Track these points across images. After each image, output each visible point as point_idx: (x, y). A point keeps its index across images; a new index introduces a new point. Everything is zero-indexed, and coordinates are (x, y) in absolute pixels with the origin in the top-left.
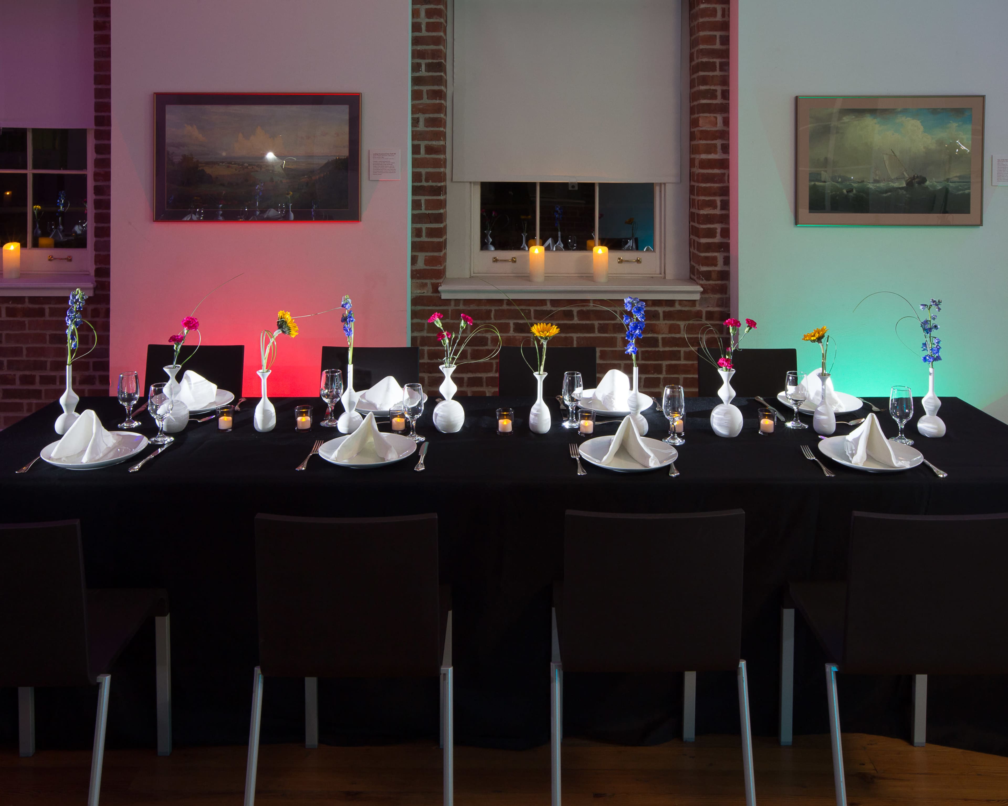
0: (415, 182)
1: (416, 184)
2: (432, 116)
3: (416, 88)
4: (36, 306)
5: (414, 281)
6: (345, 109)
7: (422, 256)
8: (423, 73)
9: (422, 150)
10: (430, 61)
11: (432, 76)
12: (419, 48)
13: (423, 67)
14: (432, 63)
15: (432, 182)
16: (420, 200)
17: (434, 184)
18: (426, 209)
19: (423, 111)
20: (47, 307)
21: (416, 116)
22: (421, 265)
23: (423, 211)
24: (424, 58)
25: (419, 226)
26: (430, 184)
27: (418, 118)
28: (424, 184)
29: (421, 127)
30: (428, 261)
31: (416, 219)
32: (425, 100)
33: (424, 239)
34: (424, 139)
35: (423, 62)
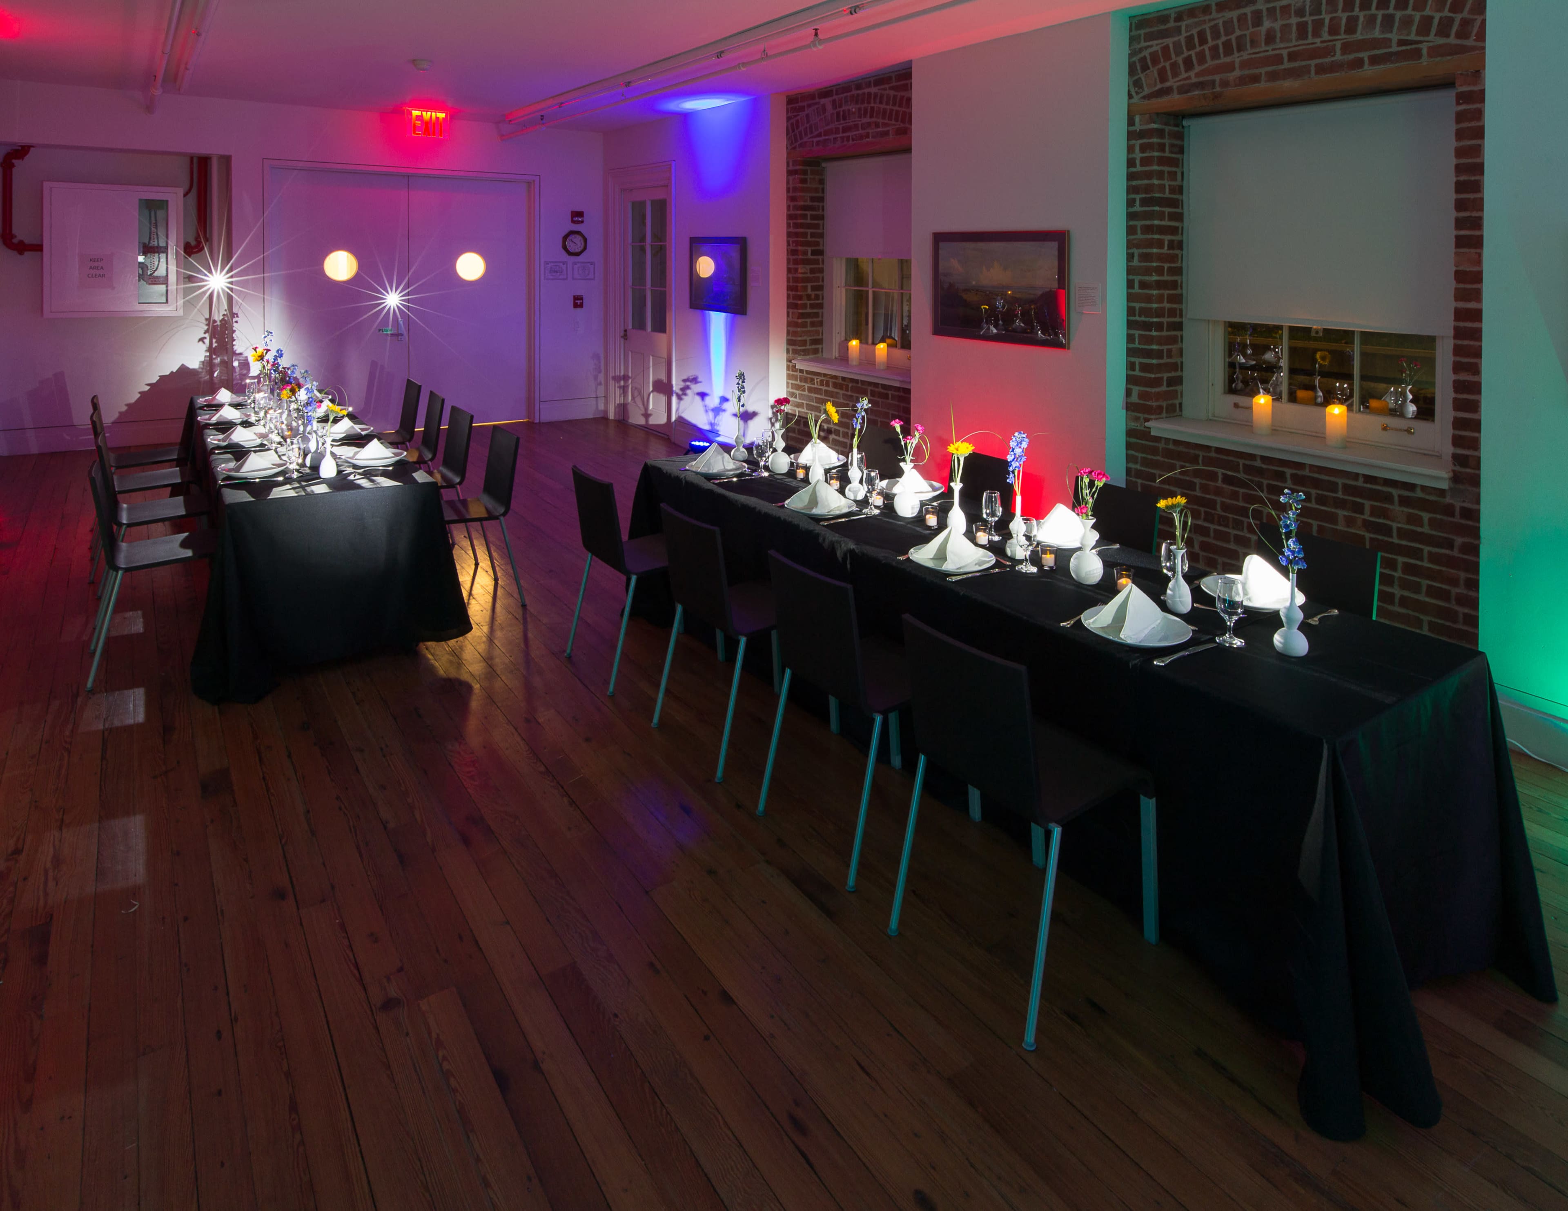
0: (1130, 316)
1: (1131, 318)
2: (1145, 251)
3: (1131, 223)
4: (885, 391)
5: (1129, 413)
6: (1054, 245)
7: (1136, 390)
8: (1137, 208)
9: (1136, 285)
10: (1144, 196)
11: (1145, 211)
12: (1134, 183)
13: (1138, 202)
14: (1145, 198)
15: (1146, 317)
16: (1134, 335)
17: (1147, 319)
18: (1139, 344)
19: (1138, 246)
20: (890, 392)
21: (1131, 251)
22: (1135, 398)
23: (1137, 345)
24: (1138, 193)
25: (1133, 359)
26: (1143, 319)
27: (1133, 254)
28: (1137, 318)
29: (1136, 262)
30: (1141, 396)
31: (1130, 352)
32: (1140, 236)
33: (1137, 373)
34: (1138, 274)
35: (1138, 197)
